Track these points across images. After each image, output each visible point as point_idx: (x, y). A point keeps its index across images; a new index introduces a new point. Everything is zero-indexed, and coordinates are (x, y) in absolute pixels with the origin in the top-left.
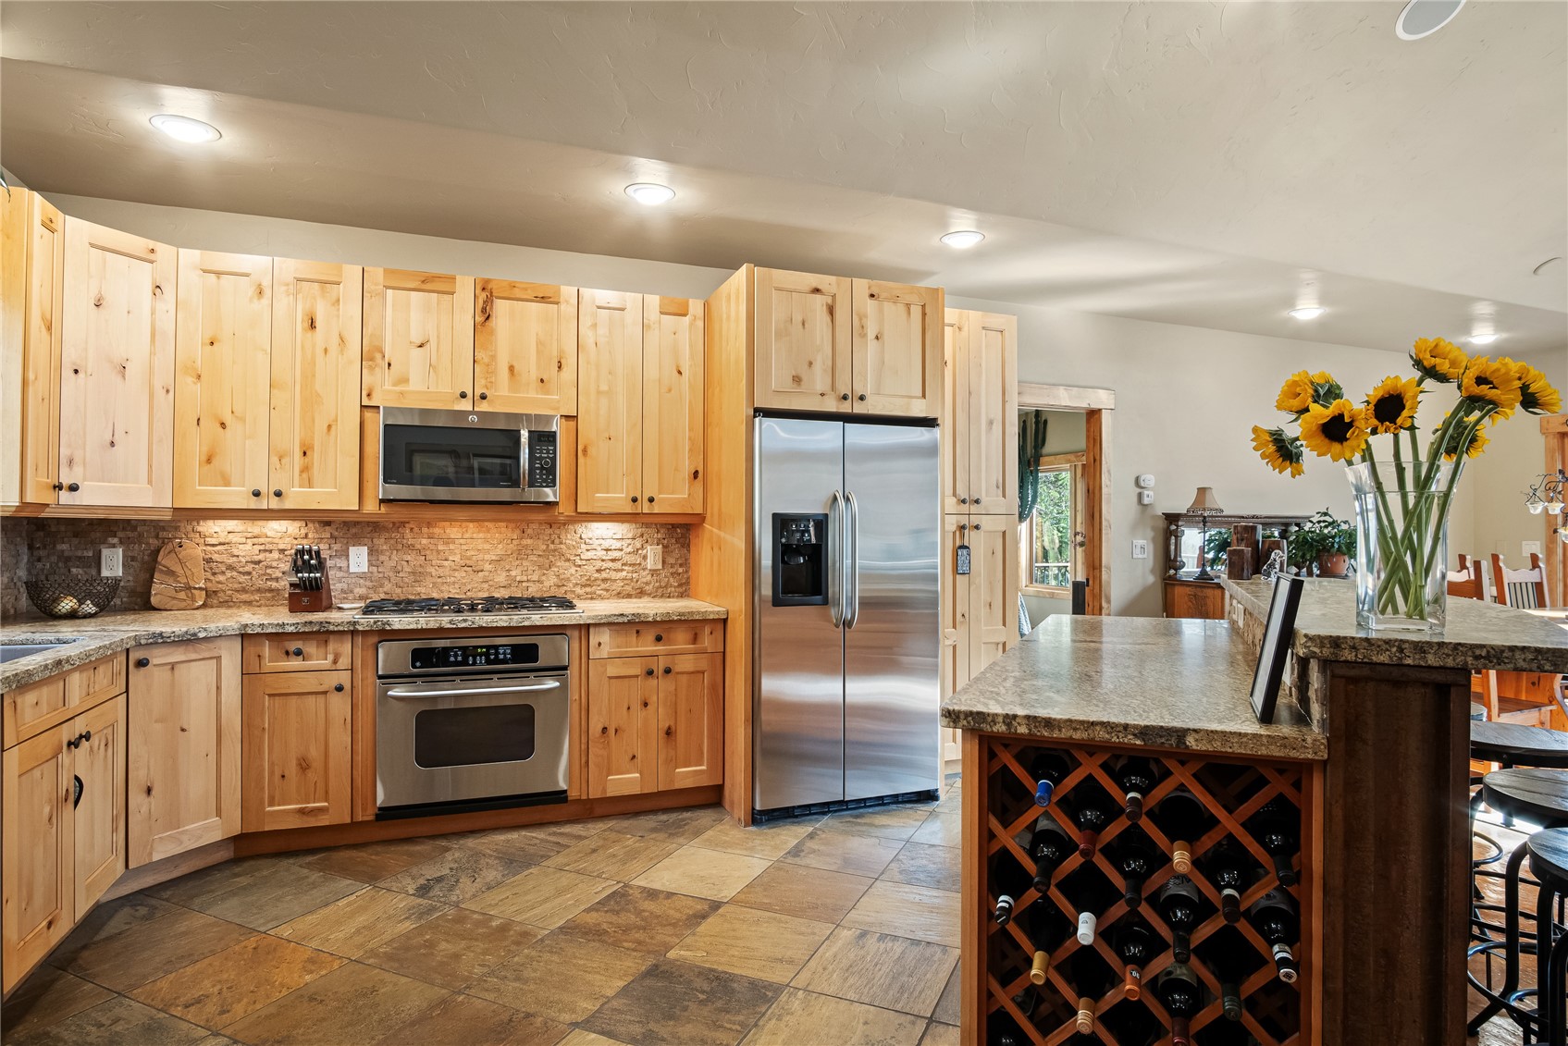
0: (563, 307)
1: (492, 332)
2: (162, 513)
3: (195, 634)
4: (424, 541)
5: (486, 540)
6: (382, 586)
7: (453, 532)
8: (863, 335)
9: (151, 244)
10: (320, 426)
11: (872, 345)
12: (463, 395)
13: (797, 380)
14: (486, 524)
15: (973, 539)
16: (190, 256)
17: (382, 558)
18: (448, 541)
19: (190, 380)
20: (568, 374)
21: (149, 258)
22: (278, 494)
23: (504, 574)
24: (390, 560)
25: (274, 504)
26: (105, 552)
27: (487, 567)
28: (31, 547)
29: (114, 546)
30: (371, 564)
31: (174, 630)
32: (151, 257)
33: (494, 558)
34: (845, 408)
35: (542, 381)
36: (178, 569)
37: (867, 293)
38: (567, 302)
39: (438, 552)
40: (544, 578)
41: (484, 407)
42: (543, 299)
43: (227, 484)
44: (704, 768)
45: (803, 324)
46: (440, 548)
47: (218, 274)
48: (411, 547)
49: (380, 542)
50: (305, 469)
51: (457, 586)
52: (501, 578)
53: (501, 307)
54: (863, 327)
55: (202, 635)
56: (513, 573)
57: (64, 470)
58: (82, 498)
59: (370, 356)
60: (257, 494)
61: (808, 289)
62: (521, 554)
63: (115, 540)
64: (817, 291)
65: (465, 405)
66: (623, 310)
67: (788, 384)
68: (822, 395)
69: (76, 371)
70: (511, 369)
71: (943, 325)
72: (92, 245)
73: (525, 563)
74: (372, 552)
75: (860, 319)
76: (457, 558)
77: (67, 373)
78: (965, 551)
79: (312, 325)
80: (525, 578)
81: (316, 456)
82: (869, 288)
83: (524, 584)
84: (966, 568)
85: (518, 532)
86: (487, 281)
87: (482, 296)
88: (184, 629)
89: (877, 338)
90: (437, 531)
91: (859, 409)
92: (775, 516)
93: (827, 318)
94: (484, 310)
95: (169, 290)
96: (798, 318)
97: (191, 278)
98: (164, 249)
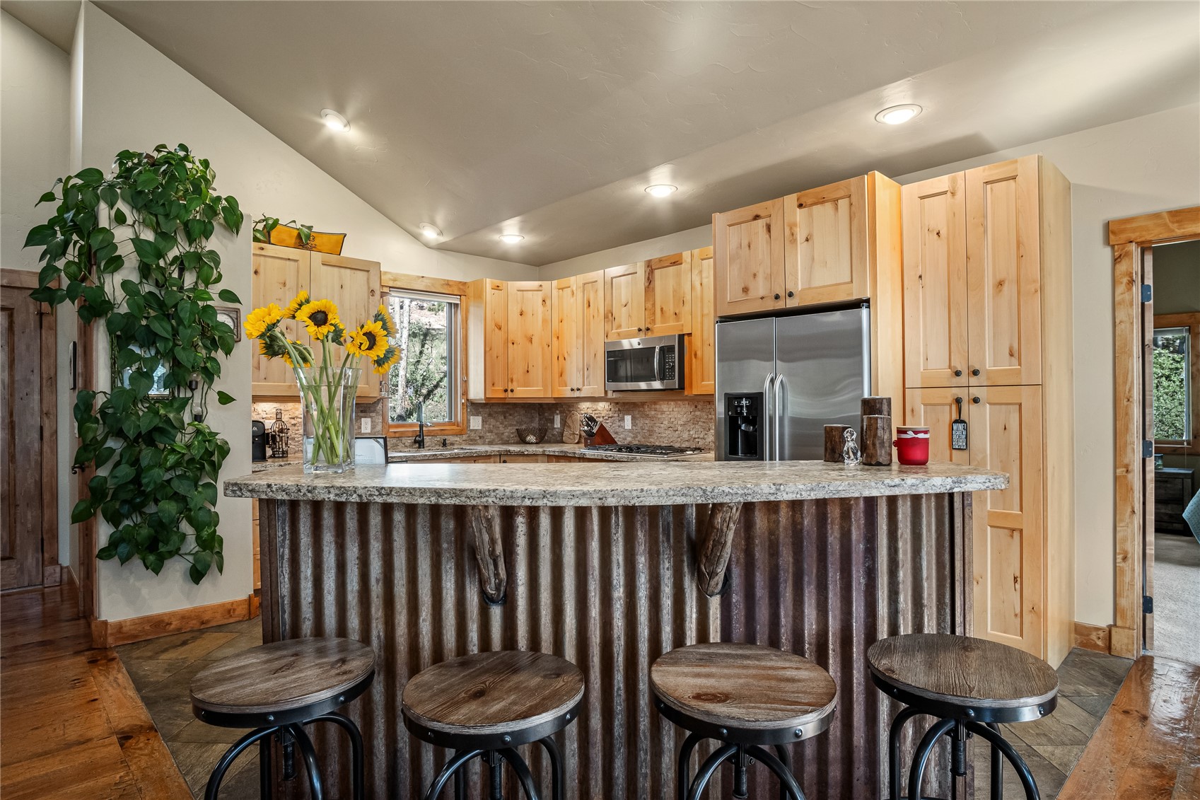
0: (684, 264)
1: (653, 290)
4: (653, 413)
6: (637, 437)
7: (664, 407)
8: (794, 241)
9: (540, 283)
10: (592, 355)
11: (801, 247)
12: (640, 330)
13: (745, 290)
14: (679, 402)
15: (970, 412)
16: (555, 283)
17: (637, 422)
18: (663, 413)
19: (556, 339)
20: (687, 307)
22: (579, 390)
23: (687, 433)
24: (640, 422)
25: (578, 394)
26: (555, 417)
27: (680, 428)
28: (539, 415)
29: (557, 414)
30: (633, 425)
32: (541, 288)
33: (682, 423)
34: (780, 305)
35: (676, 314)
36: (571, 425)
37: (796, 204)
38: (685, 261)
39: (659, 419)
40: (706, 436)
41: (649, 335)
42: (675, 264)
43: (566, 386)
45: (749, 246)
46: (659, 416)
47: (563, 289)
48: (648, 416)
49: (636, 413)
50: (588, 376)
51: (666, 439)
52: (685, 436)
53: (657, 273)
54: (793, 234)
55: (526, 453)
56: (691, 433)
57: (510, 383)
58: (517, 395)
59: (609, 315)
60: (572, 390)
61: (751, 218)
62: (695, 421)
63: (558, 412)
64: (757, 217)
65: (642, 336)
67: (740, 296)
68: (762, 298)
69: (513, 343)
70: (662, 309)
72: (518, 290)
73: (697, 427)
74: (633, 419)
75: (791, 229)
76: (666, 422)
77: (510, 345)
78: (961, 426)
79: (589, 306)
80: (697, 436)
81: (592, 369)
82: (797, 200)
83: (697, 440)
84: (962, 444)
85: (693, 407)
86: (650, 261)
87: (648, 270)
88: (519, 450)
89: (807, 240)
90: (658, 406)
91: (792, 303)
93: (766, 235)
94: (649, 279)
95: (548, 302)
96: (745, 243)
97: (555, 292)
98: (546, 284)
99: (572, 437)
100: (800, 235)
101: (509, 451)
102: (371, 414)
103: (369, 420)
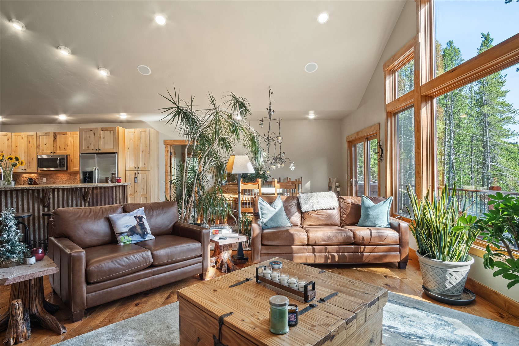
0: (67, 135)
1: (57, 141)
4: (55, 177)
5: (64, 177)
7: (59, 175)
9: (7, 133)
10: (31, 159)
11: (102, 139)
12: (51, 152)
13: (88, 147)
15: (138, 175)
16: (13, 134)
18: (59, 177)
19: (14, 153)
20: (69, 147)
21: (6, 135)
22: (25, 170)
24: (50, 180)
27: (65, 181)
30: (47, 181)
34: (97, 152)
35: (65, 149)
36: (19, 181)
37: (101, 130)
41: (55, 154)
42: (64, 135)
43: (19, 168)
46: (57, 178)
47: (17, 136)
48: (53, 178)
49: (48, 177)
50: (29, 166)
53: (58, 136)
59: (38, 147)
60: (22, 170)
64: (91, 131)
65: (52, 154)
67: (87, 149)
68: (92, 150)
70: (59, 147)
74: (47, 179)
75: (100, 135)
76: (60, 180)
78: (136, 178)
79: (30, 143)
81: (31, 163)
84: (136, 182)
86: (55, 133)
87: (54, 135)
89: (104, 138)
90: (57, 175)
91: (100, 152)
92: (84, 172)
93: (94, 135)
94: (55, 138)
95: (10, 140)
96: (88, 136)
97: (13, 137)
98: (9, 134)
100: (102, 137)
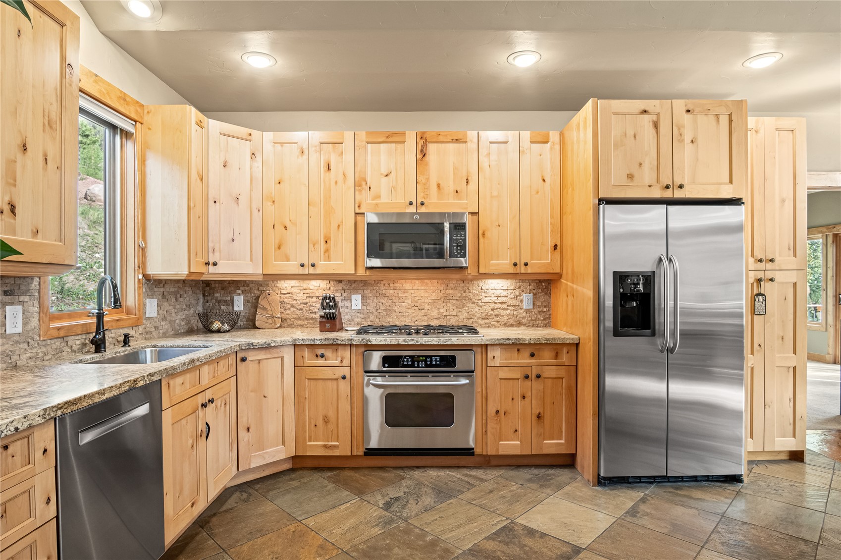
0: (469, 144)
1: (427, 164)
2: (258, 277)
3: (269, 344)
4: (391, 291)
5: (426, 291)
6: (369, 317)
7: (407, 286)
8: (682, 141)
9: (249, 131)
10: (334, 226)
11: (688, 147)
12: (411, 204)
13: (630, 177)
14: (426, 281)
15: (767, 288)
16: (268, 136)
17: (369, 301)
18: (405, 291)
19: (269, 203)
20: (473, 186)
21: (248, 138)
22: (313, 265)
23: (436, 311)
24: (373, 302)
25: (311, 271)
26: (236, 298)
27: (427, 307)
28: (204, 295)
29: (239, 295)
30: (363, 305)
31: (259, 341)
32: (250, 138)
33: (430, 301)
34: (668, 194)
35: (457, 192)
36: (267, 306)
37: (685, 109)
38: (471, 141)
39: (399, 298)
40: (459, 314)
41: (423, 210)
42: (457, 141)
43: (288, 260)
44: (563, 441)
45: (635, 137)
46: (400, 295)
47: (282, 144)
48: (384, 295)
49: (367, 292)
50: (327, 251)
51: (410, 318)
52: (434, 313)
53: (432, 148)
54: (681, 135)
55: (273, 345)
56: (441, 311)
57: (210, 254)
58: (219, 269)
59: (359, 184)
60: (302, 265)
61: (638, 111)
62: (446, 299)
63: (239, 292)
64: (645, 112)
65: (412, 209)
66: (506, 143)
67: (624, 180)
68: (650, 186)
69: (215, 202)
70: (439, 185)
71: (747, 130)
72: (221, 134)
73: (448, 304)
74: (364, 298)
75: (679, 129)
76: (409, 301)
77: (211, 203)
78: (761, 298)
79: (329, 169)
80: (448, 314)
81: (332, 243)
82: (686, 106)
83: (448, 317)
84: (762, 310)
85: (444, 286)
86: (424, 133)
87: (421, 142)
88: (264, 341)
89: (692, 142)
90: (398, 285)
91: (679, 194)
92: (615, 273)
93: (653, 131)
94: (422, 151)
95: (258, 155)
96: (630, 133)
97: (268, 147)
98: (256, 133)
99: (270, 321)
100: (687, 137)
101: (252, 344)
102: (22, 298)
103: (19, 308)
